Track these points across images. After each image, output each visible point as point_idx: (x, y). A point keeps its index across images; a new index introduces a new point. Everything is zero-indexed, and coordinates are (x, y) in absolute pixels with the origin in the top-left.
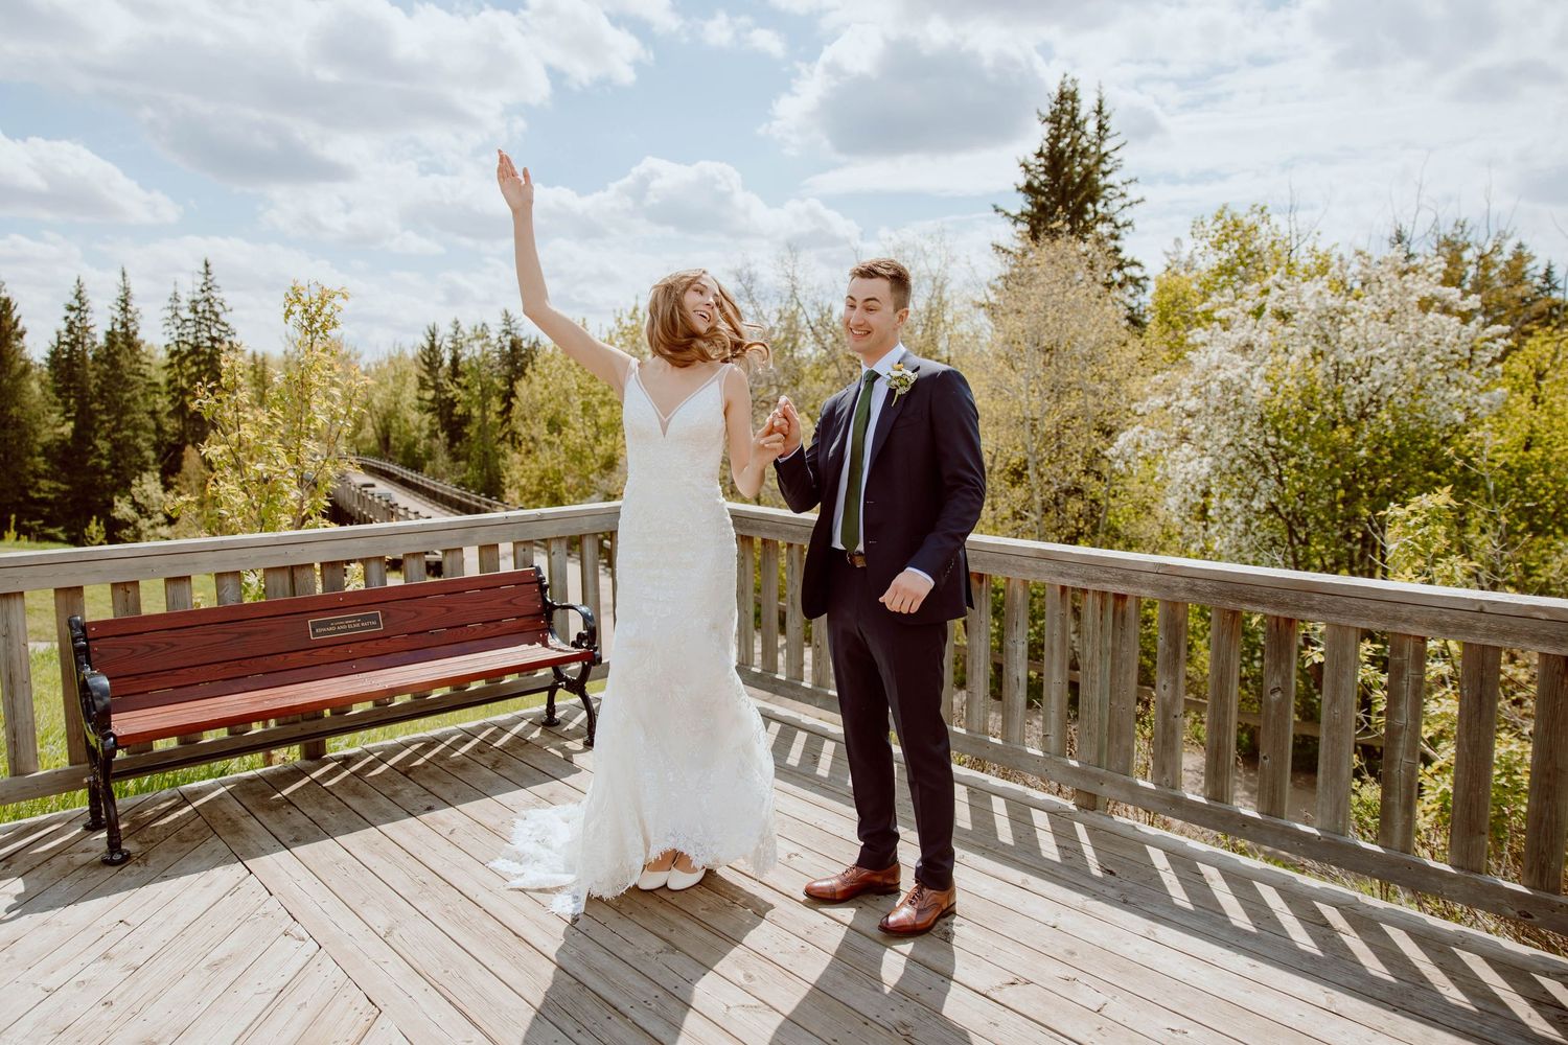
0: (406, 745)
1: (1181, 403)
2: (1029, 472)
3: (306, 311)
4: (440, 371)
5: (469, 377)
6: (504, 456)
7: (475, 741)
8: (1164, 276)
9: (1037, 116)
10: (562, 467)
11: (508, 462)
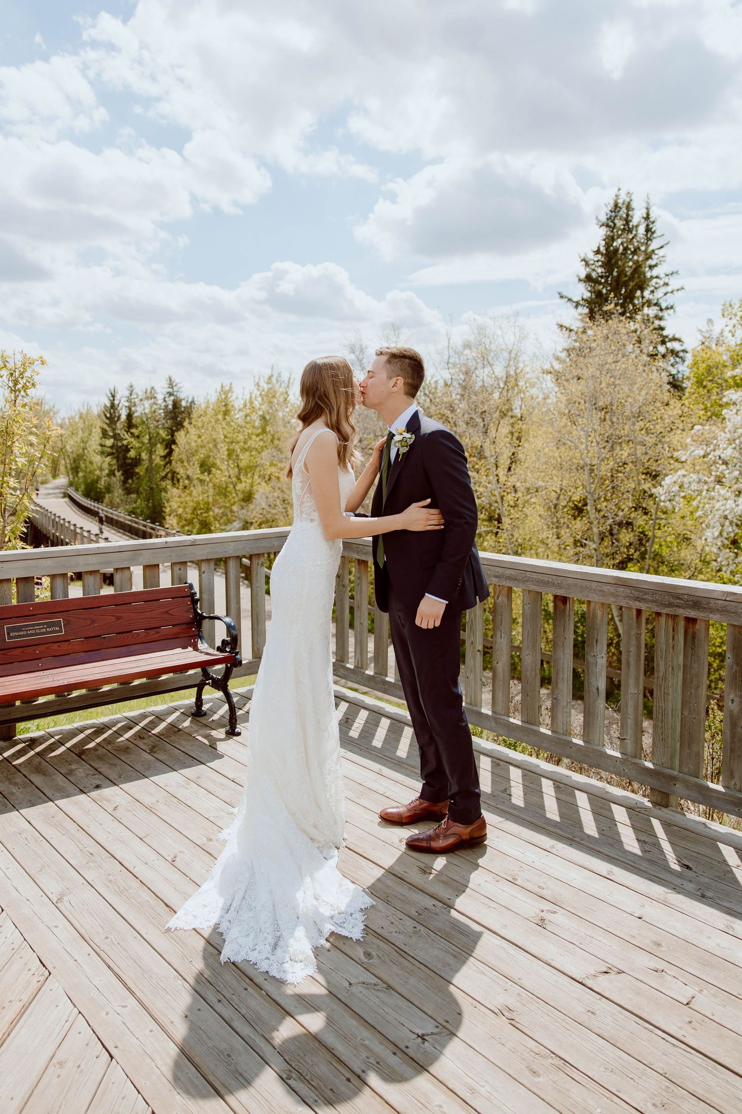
0: (81, 730)
1: (717, 453)
2: (589, 508)
3: (12, 374)
4: (118, 424)
5: (140, 428)
6: (165, 490)
7: (137, 728)
8: (699, 348)
9: (596, 222)
10: (211, 499)
11: (169, 495)
